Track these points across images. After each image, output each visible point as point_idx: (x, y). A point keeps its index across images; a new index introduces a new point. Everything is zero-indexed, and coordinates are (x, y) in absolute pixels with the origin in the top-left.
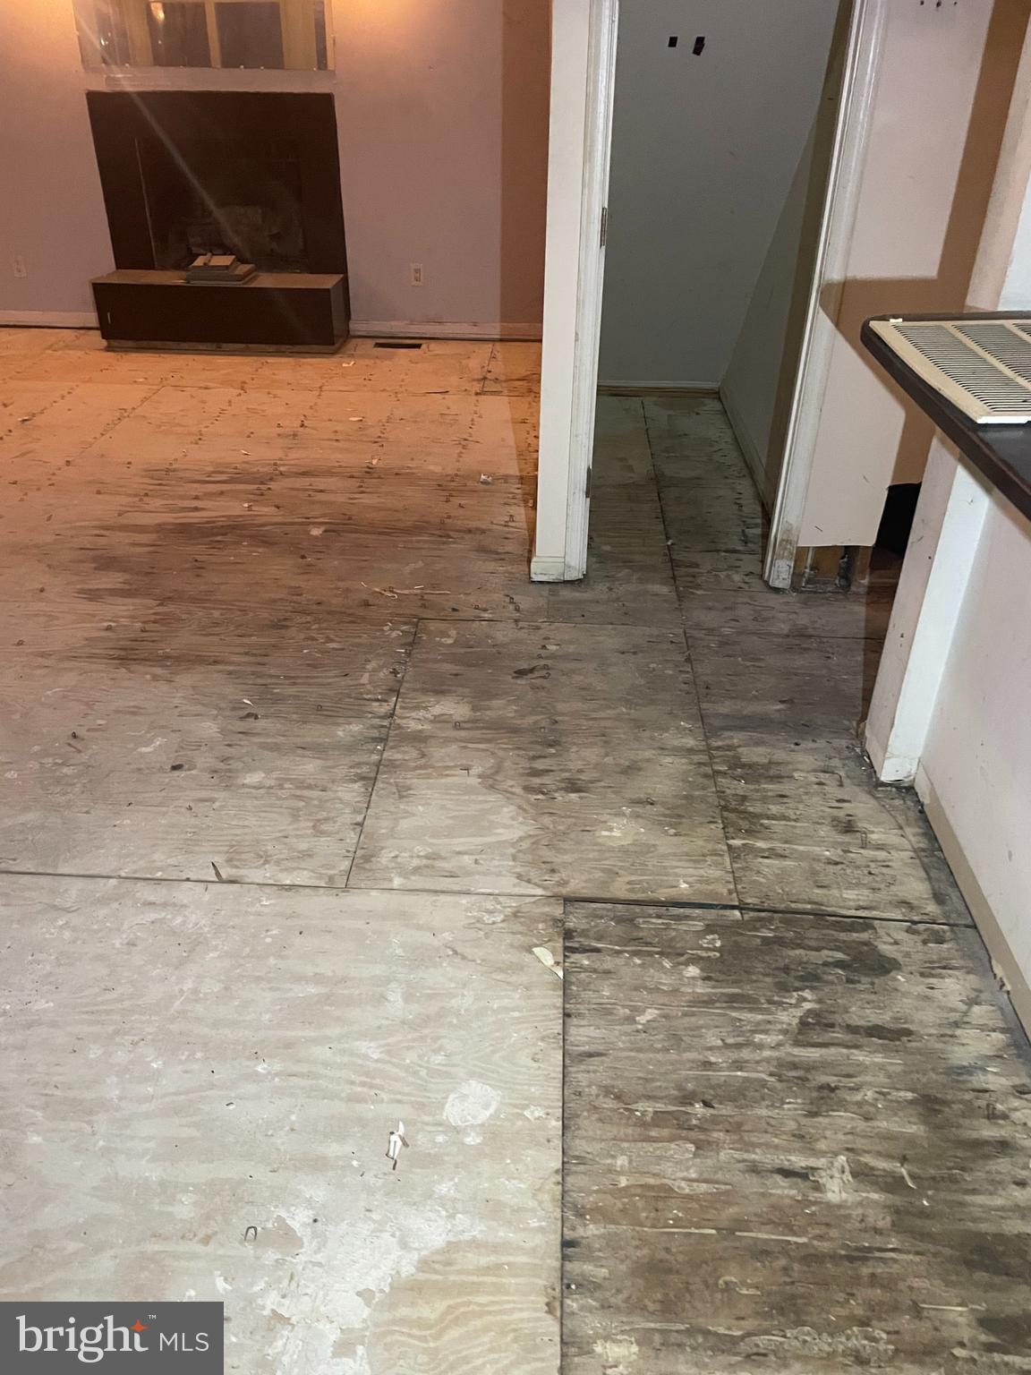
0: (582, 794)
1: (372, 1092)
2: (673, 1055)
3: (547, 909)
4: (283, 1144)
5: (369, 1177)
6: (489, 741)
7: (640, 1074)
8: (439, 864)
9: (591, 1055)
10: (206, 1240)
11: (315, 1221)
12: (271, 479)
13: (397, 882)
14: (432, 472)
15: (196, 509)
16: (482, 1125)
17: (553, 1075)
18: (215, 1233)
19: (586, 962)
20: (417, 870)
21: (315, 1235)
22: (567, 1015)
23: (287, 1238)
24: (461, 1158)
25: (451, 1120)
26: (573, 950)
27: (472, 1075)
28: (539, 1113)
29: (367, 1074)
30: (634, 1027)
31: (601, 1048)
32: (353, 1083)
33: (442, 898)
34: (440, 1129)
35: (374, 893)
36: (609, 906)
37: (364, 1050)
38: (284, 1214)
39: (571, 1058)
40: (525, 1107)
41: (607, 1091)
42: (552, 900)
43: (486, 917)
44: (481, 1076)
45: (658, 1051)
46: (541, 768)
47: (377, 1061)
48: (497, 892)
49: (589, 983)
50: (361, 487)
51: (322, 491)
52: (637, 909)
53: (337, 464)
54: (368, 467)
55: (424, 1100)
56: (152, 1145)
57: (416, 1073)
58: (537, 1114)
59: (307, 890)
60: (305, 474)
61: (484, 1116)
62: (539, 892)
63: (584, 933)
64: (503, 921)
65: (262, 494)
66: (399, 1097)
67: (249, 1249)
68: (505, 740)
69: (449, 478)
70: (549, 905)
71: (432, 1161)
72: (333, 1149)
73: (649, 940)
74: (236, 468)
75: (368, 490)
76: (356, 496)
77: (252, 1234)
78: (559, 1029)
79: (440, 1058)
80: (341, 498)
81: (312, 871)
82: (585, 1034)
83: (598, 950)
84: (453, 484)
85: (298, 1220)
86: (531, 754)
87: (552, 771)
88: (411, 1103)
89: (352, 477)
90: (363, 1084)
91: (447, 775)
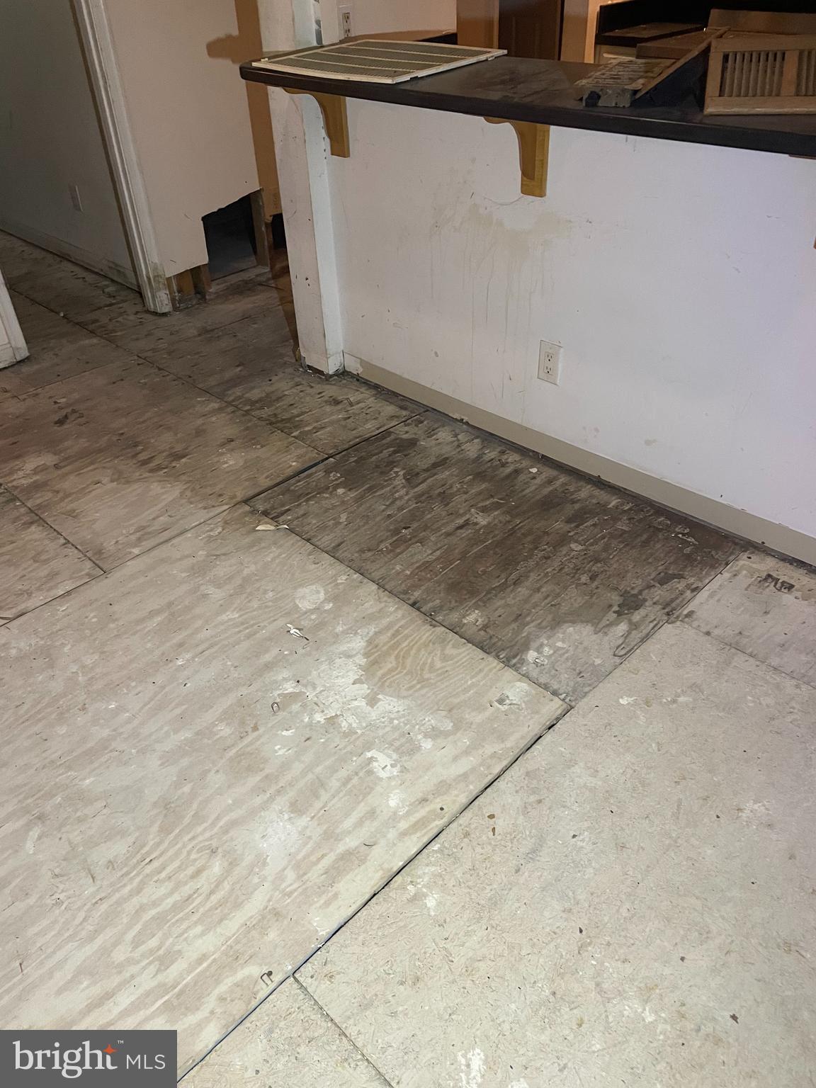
0: (188, 457)
1: (256, 627)
2: (371, 523)
3: (240, 511)
4: (239, 674)
5: (301, 651)
7: (367, 537)
9: (339, 545)
10: (255, 728)
11: (298, 682)
13: (136, 551)
16: (326, 599)
17: (332, 562)
18: (256, 723)
19: (289, 517)
20: (139, 540)
21: (305, 686)
22: (308, 540)
23: (293, 697)
24: (332, 616)
25: (308, 608)
26: (277, 517)
27: (295, 588)
29: (242, 624)
30: (343, 524)
31: (340, 540)
32: (240, 632)
33: (174, 541)
34: (308, 614)
36: (269, 491)
37: (226, 618)
38: (279, 692)
39: (333, 552)
40: (336, 580)
41: (362, 551)
42: (238, 506)
43: (212, 534)
44: (301, 585)
45: (364, 526)
46: (146, 458)
47: (240, 616)
48: (202, 520)
49: (302, 524)
52: (285, 484)
55: (286, 611)
56: (166, 729)
57: (266, 607)
58: (344, 578)
61: (322, 596)
62: (226, 507)
63: (273, 508)
64: (223, 530)
66: (272, 619)
67: (281, 714)
68: (103, 458)
70: (239, 508)
71: (320, 625)
72: (268, 657)
73: (307, 492)
77: (276, 707)
78: (312, 547)
79: (271, 594)
82: (326, 540)
83: (289, 510)
85: (290, 688)
87: (154, 457)
88: (281, 616)
90: (247, 628)
91: (90, 492)
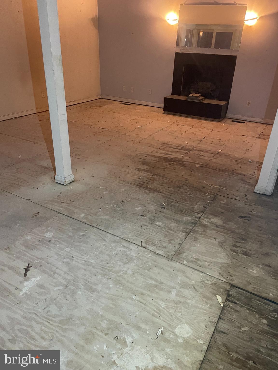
0: (248, 257)
1: (159, 316)
2: (249, 344)
3: (225, 286)
4: (132, 319)
5: (150, 338)
6: (225, 233)
7: (236, 345)
8: (198, 262)
9: (223, 333)
10: (106, 334)
11: (133, 342)
12: (191, 151)
13: (185, 263)
14: (235, 156)
15: (170, 154)
16: (184, 338)
17: (210, 333)
18: (109, 334)
19: (231, 305)
20: (191, 261)
21: (131, 346)
22: (220, 318)
23: (124, 343)
24: (175, 344)
25: (177, 333)
26: (229, 301)
27: (186, 323)
28: (202, 342)
29: (159, 310)
30: (239, 330)
31: (226, 332)
32: (155, 311)
33: (196, 271)
34: (173, 334)
35: (178, 263)
36: (244, 292)
37: (160, 304)
38: (126, 337)
39: (216, 331)
40: (198, 339)
41: (224, 345)
42: (228, 284)
43: (206, 281)
44: (189, 324)
45: (244, 340)
46: (238, 245)
47: (163, 308)
48: (212, 275)
49: (230, 312)
50: (214, 157)
51: (203, 156)
52: (253, 296)
53: (210, 150)
54: (218, 152)
55: (171, 324)
56: (103, 305)
57: (171, 316)
59: (161, 256)
60: (200, 151)
61: (186, 336)
62: (224, 280)
63: (234, 297)
64: (211, 284)
65: (187, 154)
66: (165, 320)
67: (114, 342)
68: (230, 234)
69: (239, 159)
70: (226, 285)
71: (167, 341)
72: (143, 326)
73: (254, 307)
74: (183, 146)
75: (215, 158)
76: (212, 159)
77: (116, 338)
78: (216, 321)
79: (179, 314)
80: (206, 158)
81: (164, 252)
82: (223, 326)
83: (236, 303)
84: (240, 161)
85: (129, 340)
86: (236, 240)
87: (240, 247)
88: (168, 323)
89: (212, 154)
90: (157, 313)
91: (209, 239)
